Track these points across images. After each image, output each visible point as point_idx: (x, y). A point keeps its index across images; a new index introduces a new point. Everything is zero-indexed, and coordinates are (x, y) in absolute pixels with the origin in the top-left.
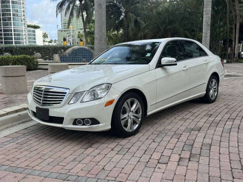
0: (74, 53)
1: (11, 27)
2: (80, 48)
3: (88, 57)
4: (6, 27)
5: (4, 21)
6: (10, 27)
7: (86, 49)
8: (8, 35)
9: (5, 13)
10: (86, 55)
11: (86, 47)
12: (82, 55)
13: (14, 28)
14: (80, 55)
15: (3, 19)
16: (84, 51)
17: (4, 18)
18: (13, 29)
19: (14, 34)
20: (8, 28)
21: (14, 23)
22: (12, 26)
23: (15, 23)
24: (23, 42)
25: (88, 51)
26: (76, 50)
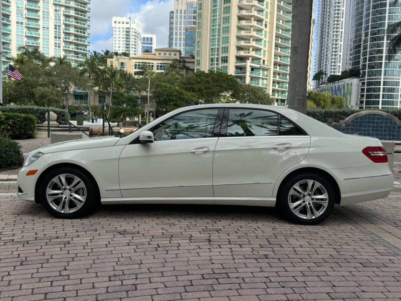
0: (357, 122)
1: (380, 79)
2: (370, 115)
3: (385, 130)
4: (372, 79)
5: (371, 69)
6: (378, 79)
7: (382, 116)
8: (374, 90)
9: (374, 57)
10: (381, 127)
11: (383, 112)
12: (374, 127)
13: (384, 78)
14: (369, 126)
15: (369, 66)
16: (378, 119)
17: (371, 65)
18: (382, 81)
19: (384, 88)
20: (374, 79)
21: (385, 71)
22: (382, 77)
23: (387, 71)
24: (397, 101)
25: (387, 119)
26: (360, 117)
